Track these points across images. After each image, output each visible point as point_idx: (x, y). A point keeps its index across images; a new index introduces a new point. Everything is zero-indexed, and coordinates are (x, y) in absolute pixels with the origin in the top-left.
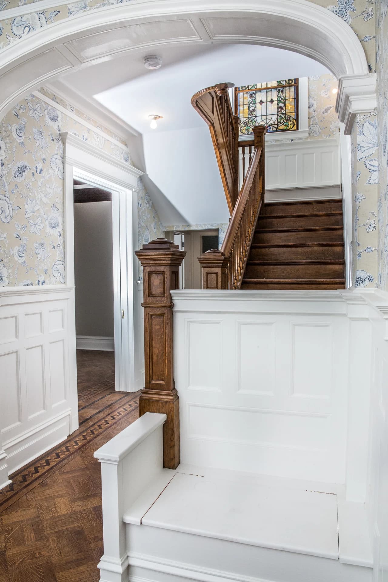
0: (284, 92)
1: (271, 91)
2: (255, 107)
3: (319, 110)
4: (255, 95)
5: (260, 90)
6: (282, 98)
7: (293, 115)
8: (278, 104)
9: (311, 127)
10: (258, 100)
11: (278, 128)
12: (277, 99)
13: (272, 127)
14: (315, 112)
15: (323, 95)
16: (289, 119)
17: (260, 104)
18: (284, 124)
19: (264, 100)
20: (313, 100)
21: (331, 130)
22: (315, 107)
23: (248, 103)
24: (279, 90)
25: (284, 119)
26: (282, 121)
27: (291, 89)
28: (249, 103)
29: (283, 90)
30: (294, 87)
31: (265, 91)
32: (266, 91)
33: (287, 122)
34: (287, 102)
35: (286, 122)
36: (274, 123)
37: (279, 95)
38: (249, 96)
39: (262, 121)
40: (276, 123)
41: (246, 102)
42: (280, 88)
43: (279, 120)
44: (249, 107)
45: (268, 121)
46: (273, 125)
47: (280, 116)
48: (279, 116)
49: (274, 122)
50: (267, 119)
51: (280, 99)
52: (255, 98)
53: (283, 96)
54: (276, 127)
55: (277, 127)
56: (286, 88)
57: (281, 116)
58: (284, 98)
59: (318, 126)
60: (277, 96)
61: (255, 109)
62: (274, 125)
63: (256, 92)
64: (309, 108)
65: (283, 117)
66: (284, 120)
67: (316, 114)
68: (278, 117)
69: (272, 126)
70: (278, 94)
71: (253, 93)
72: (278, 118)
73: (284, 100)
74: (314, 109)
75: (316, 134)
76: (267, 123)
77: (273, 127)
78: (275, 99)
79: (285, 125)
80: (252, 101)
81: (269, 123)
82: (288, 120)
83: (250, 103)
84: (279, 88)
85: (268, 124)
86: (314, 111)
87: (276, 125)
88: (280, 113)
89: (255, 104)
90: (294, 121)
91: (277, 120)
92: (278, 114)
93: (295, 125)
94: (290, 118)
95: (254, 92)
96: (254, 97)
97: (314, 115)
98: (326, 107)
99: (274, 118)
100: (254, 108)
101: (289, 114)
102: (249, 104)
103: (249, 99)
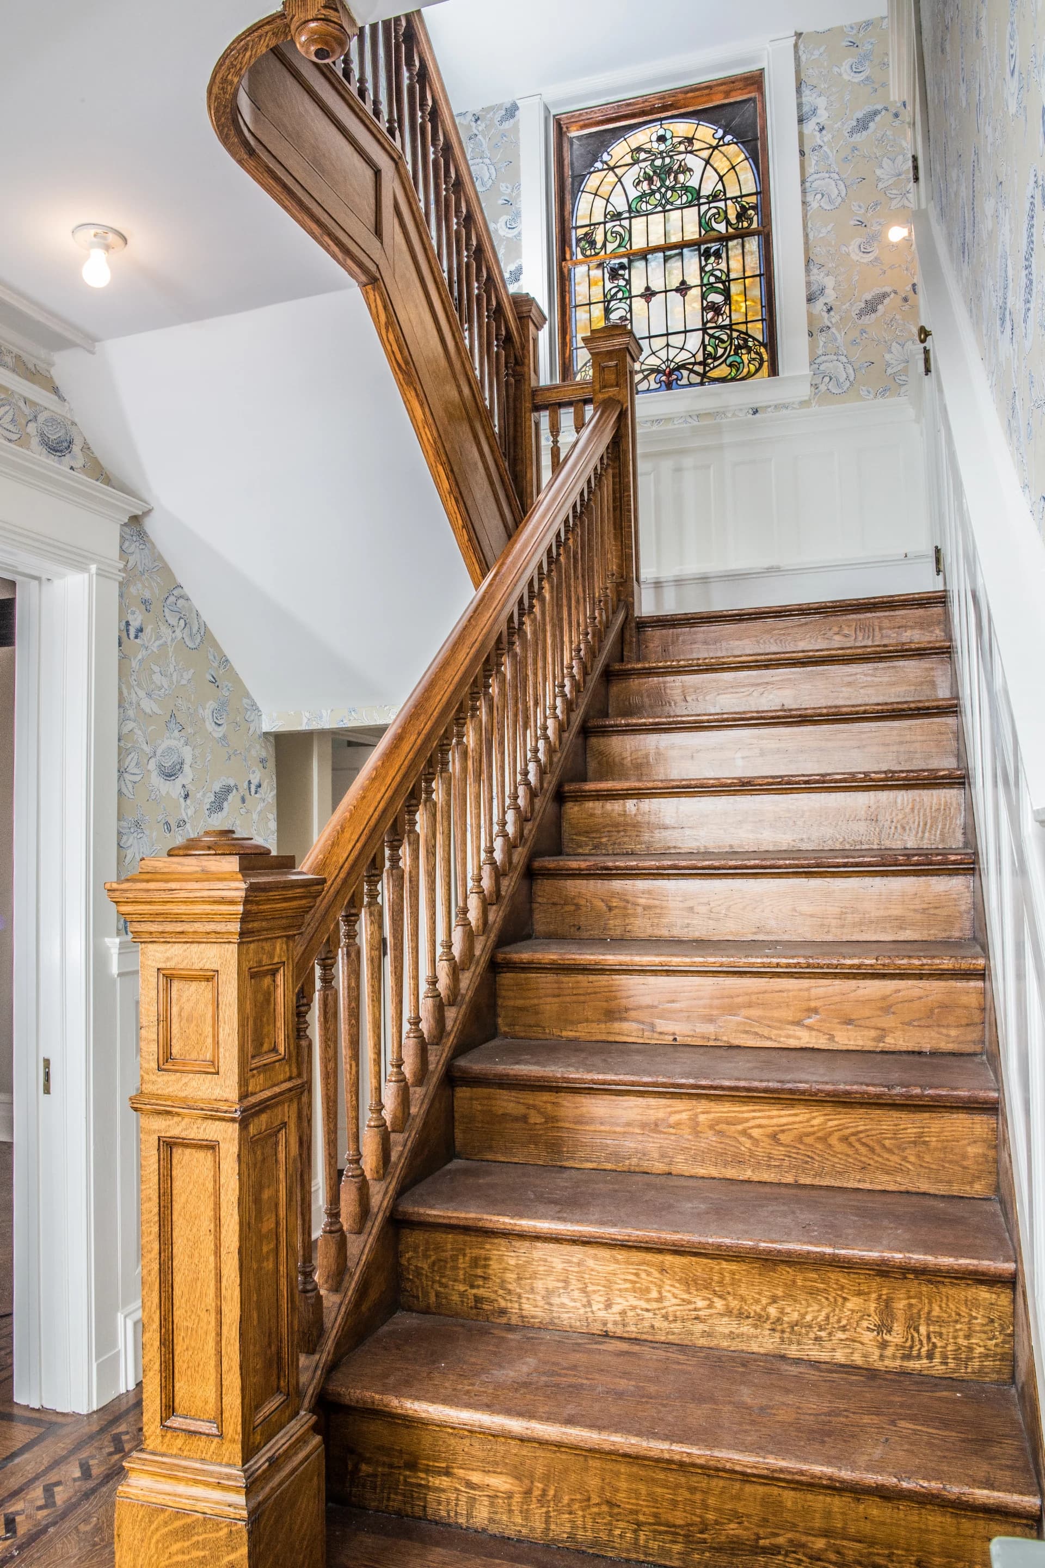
0: (724, 255)
1: (681, 254)
2: (628, 309)
3: (844, 307)
4: (627, 271)
5: (644, 255)
6: (716, 277)
7: (757, 330)
8: (704, 297)
9: (820, 364)
10: (638, 287)
11: (708, 374)
12: (702, 279)
13: (685, 373)
14: (832, 313)
15: (856, 256)
16: (746, 346)
17: (643, 301)
18: (728, 362)
19: (657, 285)
20: (822, 274)
21: (889, 371)
22: (830, 296)
23: (605, 296)
24: (707, 250)
25: (724, 345)
26: (720, 351)
27: (747, 246)
28: (609, 297)
29: (718, 249)
30: (756, 237)
31: (661, 255)
32: (665, 256)
33: (736, 354)
34: (735, 288)
35: (732, 353)
36: (692, 360)
37: (706, 265)
38: (607, 275)
39: (653, 353)
40: (700, 357)
41: (597, 294)
42: (709, 245)
43: (709, 349)
44: (607, 311)
45: (673, 353)
46: (690, 367)
47: (712, 336)
48: (708, 334)
49: (694, 356)
50: (668, 345)
51: (712, 279)
52: (628, 282)
53: (720, 270)
54: (701, 371)
55: (705, 372)
56: (730, 244)
57: (717, 334)
58: (724, 278)
59: (845, 360)
60: (702, 269)
61: (628, 316)
62: (694, 364)
63: (630, 261)
64: (810, 299)
65: (725, 337)
66: (726, 349)
67: (834, 320)
68: (707, 338)
69: (687, 369)
70: (703, 263)
71: (622, 267)
72: (707, 343)
73: (723, 282)
74: (826, 304)
75: (838, 385)
76: (668, 360)
77: (692, 371)
78: (693, 278)
79: (730, 366)
80: (616, 289)
81: (677, 360)
82: (739, 347)
83: (612, 297)
84: (706, 243)
85: (673, 364)
86: (829, 310)
87: (700, 363)
88: (714, 325)
89: (626, 298)
90: (763, 350)
91: (705, 349)
92: (704, 330)
93: (766, 364)
94: (746, 341)
95: (625, 261)
96: (624, 279)
97: (830, 325)
98: (868, 296)
99: (694, 342)
100: (624, 314)
101: (742, 328)
102: (609, 302)
103: (609, 285)
